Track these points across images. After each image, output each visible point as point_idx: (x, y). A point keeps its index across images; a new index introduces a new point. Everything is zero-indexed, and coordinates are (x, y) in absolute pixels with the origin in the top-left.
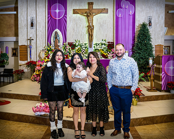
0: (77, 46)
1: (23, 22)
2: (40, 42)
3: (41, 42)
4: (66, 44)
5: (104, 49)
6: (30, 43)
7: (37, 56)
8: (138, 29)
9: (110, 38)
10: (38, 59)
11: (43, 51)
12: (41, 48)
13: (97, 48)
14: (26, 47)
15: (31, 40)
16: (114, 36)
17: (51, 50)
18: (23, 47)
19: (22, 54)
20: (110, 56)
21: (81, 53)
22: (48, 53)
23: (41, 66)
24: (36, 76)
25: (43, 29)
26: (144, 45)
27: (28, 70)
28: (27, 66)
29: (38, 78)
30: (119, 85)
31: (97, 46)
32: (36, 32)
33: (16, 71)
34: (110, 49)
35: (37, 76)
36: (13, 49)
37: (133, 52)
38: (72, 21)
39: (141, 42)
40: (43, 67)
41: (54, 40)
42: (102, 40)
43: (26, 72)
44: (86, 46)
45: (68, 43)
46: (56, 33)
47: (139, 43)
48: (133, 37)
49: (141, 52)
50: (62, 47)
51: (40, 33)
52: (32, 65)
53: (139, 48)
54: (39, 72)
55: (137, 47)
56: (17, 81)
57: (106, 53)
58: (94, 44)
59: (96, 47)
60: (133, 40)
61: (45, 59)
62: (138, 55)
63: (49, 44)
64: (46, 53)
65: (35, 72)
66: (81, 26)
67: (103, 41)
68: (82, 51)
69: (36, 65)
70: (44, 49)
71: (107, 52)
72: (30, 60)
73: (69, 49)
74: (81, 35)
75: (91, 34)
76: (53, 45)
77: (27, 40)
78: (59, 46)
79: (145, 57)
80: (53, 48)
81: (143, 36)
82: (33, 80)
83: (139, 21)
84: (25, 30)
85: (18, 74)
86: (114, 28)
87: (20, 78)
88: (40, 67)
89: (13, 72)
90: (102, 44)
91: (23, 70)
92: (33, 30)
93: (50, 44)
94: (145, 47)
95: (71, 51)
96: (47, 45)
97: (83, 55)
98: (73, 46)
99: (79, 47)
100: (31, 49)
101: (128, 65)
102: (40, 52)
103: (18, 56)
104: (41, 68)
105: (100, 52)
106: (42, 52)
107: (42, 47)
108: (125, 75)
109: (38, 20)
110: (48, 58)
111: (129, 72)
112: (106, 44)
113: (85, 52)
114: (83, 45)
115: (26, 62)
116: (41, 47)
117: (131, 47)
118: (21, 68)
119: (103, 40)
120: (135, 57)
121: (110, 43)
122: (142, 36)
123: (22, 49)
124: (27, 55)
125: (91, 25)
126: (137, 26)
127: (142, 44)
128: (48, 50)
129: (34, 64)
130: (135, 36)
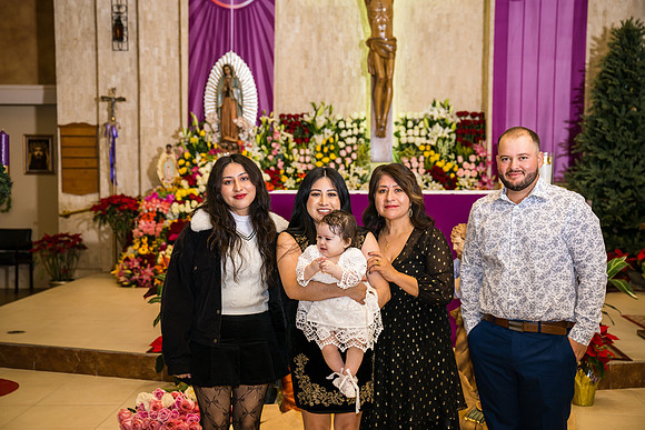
0: (319, 132)
1: (75, 17)
2: (156, 112)
3: (161, 112)
4: (270, 121)
5: (440, 143)
6: (111, 113)
7: (144, 171)
8: (598, 50)
9: (471, 94)
10: (147, 185)
11: (168, 152)
12: (161, 140)
13: (411, 140)
14: (93, 132)
15: (112, 101)
16: (485, 83)
17: (203, 147)
18: (78, 132)
19: (72, 163)
20: (467, 174)
21: (339, 161)
22: (190, 160)
23: (160, 217)
24: (136, 264)
25: (168, 53)
26: (625, 124)
27: (100, 234)
28: (95, 219)
29: (148, 270)
30: (514, 316)
31: (407, 129)
32: (134, 64)
33: (47, 238)
34: (467, 144)
35: (142, 264)
36: (32, 141)
37: (574, 158)
38: (298, 20)
39: (610, 111)
40: (167, 223)
41: (217, 102)
42: (434, 105)
43: (92, 245)
44: (362, 131)
45: (282, 116)
46: (228, 71)
47: (602, 116)
48: (573, 89)
49: (610, 159)
50: (253, 135)
51: (157, 69)
52: (119, 211)
53: (603, 138)
54: (150, 244)
55: (593, 133)
56: (52, 286)
57: (449, 160)
58: (397, 123)
59: (403, 134)
60: (572, 103)
61: (180, 187)
62: (594, 170)
63: (196, 121)
64: (182, 162)
65: (132, 244)
66: (337, 39)
67: (435, 109)
68: (343, 153)
69: (137, 213)
70: (173, 142)
71: (452, 156)
72: (111, 189)
73: (286, 143)
74: (340, 81)
75: (381, 75)
76: (215, 126)
77: (97, 100)
78: (239, 130)
79: (630, 179)
80: (213, 140)
81: (621, 86)
82: (122, 279)
83: (605, 13)
84: (85, 56)
85: (56, 252)
86: (485, 49)
87: (65, 271)
88: (157, 222)
89: (30, 244)
90: (432, 123)
91: (77, 237)
92: (125, 57)
93: (202, 120)
94: (632, 135)
95: (295, 151)
96: (185, 126)
97: (348, 169)
98: (301, 129)
99: (329, 132)
100: (114, 144)
101: (556, 224)
102: (157, 158)
103: (54, 173)
104: (159, 229)
105: (422, 158)
106: (164, 155)
107: (165, 134)
108: (540, 272)
109: (145, 13)
110: (193, 184)
111: (562, 259)
112: (449, 121)
113: (354, 156)
114: (349, 125)
115: (91, 199)
116: (160, 133)
117: (563, 135)
118: (68, 227)
119: (438, 104)
120: (580, 178)
121: (469, 118)
122: (616, 82)
123: (73, 141)
124: (98, 168)
125: (383, 35)
126: (594, 38)
127: (615, 122)
128: (190, 146)
129: (129, 211)
130: (583, 84)
